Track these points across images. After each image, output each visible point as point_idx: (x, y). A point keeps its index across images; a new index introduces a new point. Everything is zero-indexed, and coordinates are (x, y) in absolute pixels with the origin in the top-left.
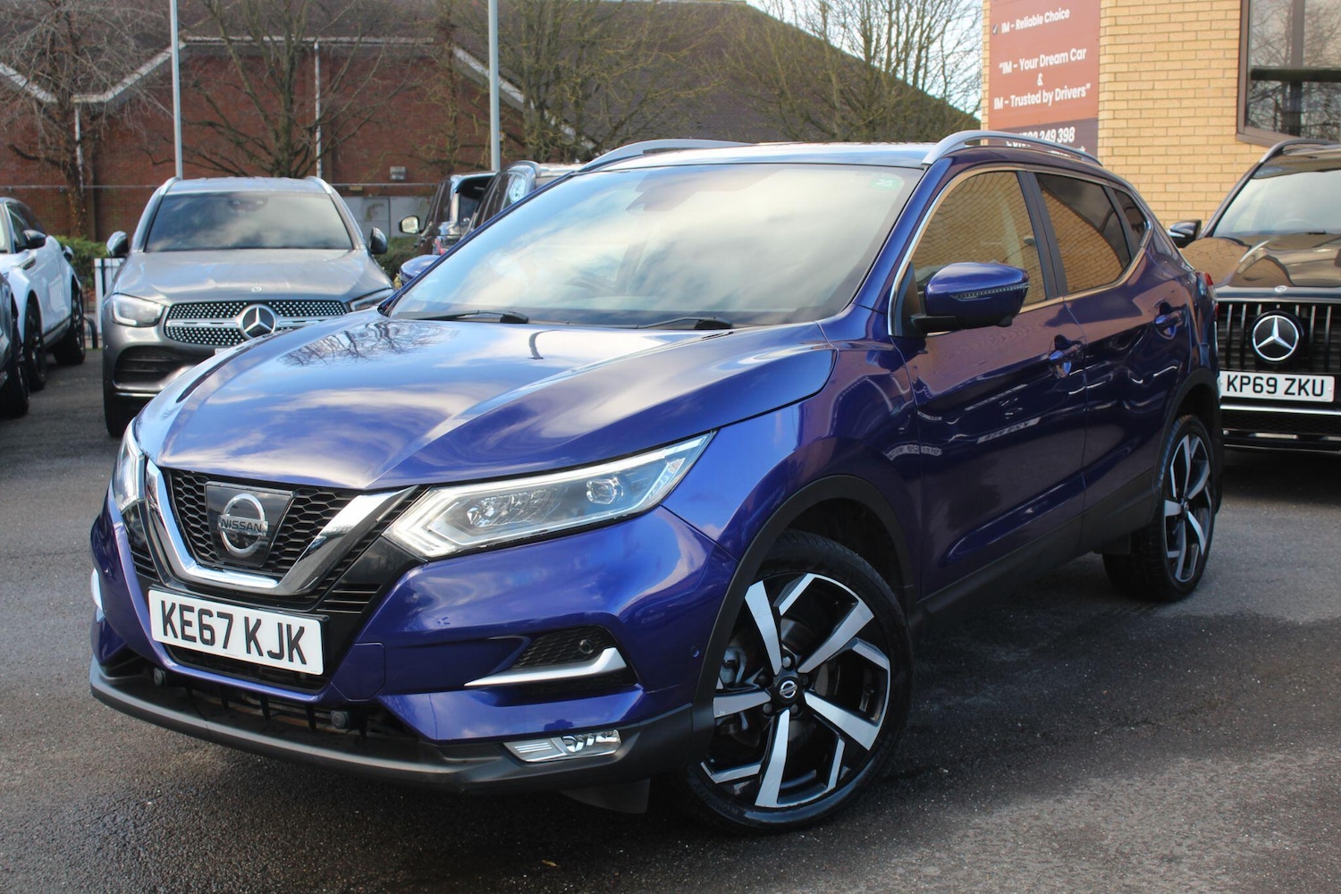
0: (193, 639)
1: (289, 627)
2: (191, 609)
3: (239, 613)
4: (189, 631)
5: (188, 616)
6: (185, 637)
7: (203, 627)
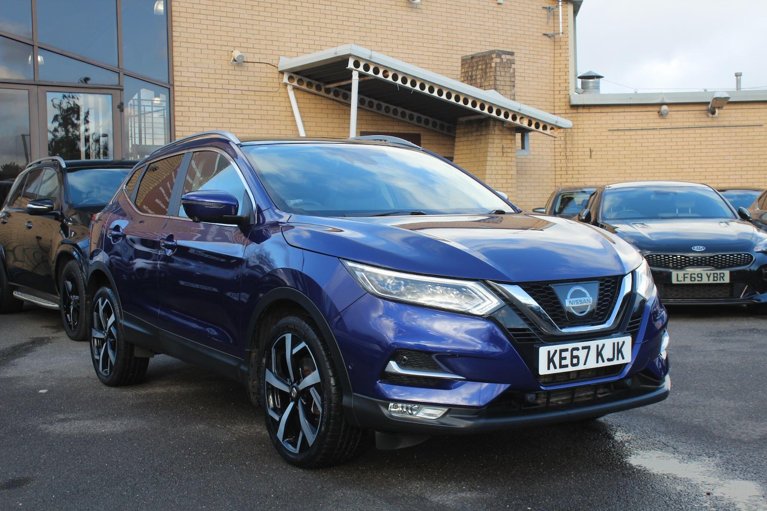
0: (566, 366)
1: (618, 343)
2: (566, 350)
3: (593, 344)
4: (564, 362)
5: (564, 354)
6: (561, 366)
7: (573, 357)
